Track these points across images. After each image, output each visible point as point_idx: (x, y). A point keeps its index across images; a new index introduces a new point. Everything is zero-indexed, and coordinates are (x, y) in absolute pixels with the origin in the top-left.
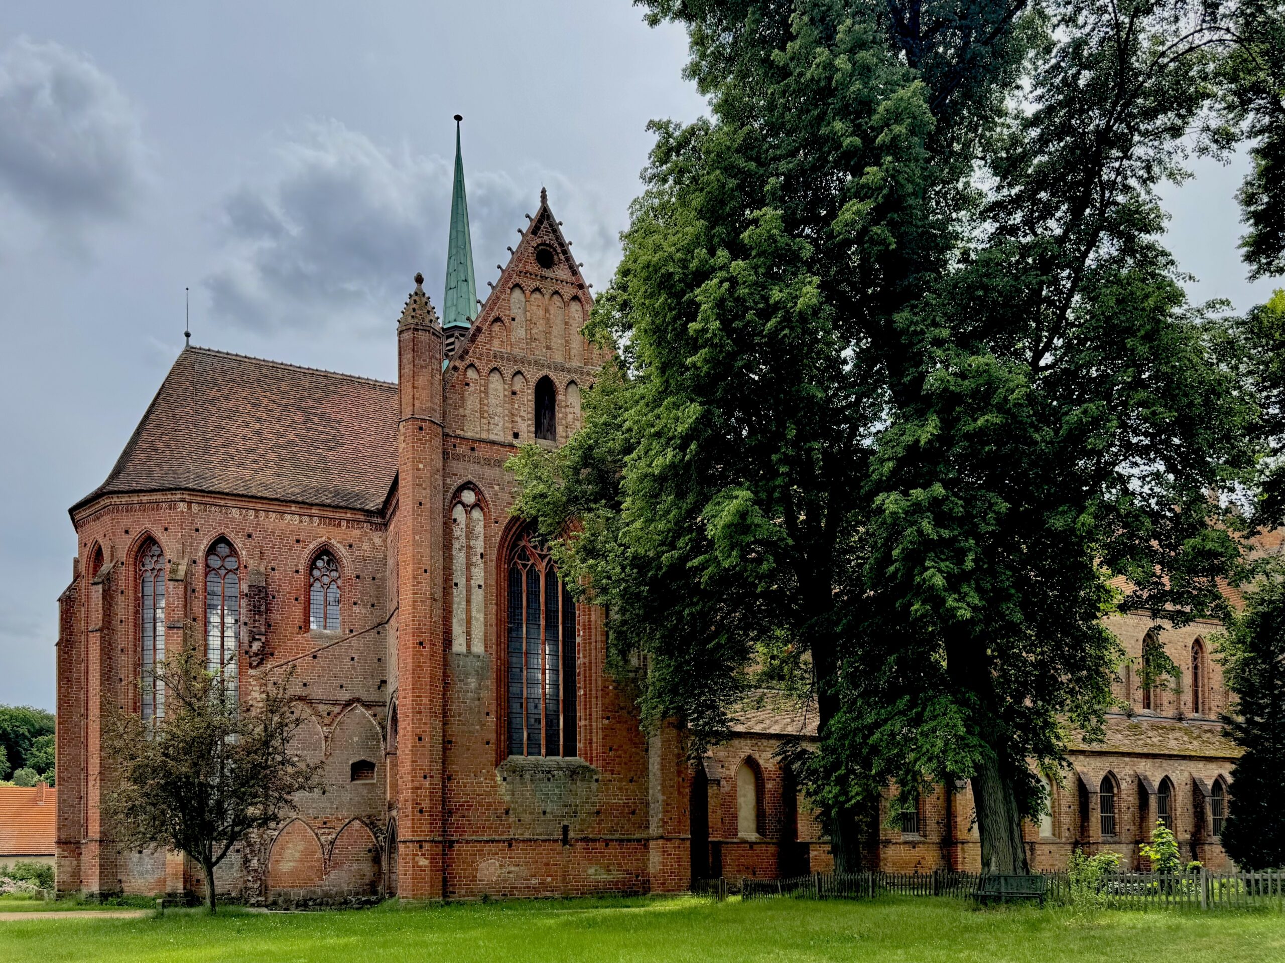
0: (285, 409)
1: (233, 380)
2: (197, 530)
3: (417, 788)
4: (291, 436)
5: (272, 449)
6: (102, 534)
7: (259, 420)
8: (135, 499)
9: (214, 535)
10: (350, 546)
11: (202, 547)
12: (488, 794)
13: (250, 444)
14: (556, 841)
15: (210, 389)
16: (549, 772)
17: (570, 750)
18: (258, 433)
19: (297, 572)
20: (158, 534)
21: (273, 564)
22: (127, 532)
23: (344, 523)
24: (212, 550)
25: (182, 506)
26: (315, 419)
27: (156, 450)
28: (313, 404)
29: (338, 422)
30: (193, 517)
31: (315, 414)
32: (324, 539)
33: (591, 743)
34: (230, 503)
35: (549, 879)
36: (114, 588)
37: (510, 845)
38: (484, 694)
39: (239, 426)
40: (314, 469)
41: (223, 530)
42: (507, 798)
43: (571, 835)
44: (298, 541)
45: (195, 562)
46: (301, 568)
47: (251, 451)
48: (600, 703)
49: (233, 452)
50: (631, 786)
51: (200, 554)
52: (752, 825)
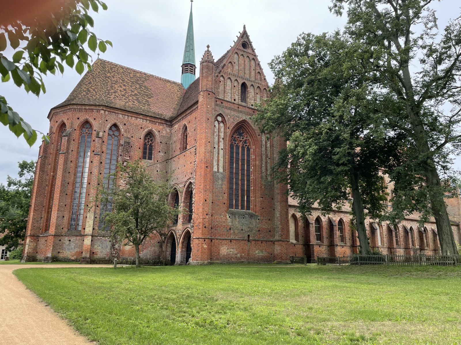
0: (133, 83)
1: (114, 71)
2: (107, 121)
3: (204, 218)
4: (136, 92)
5: (130, 95)
6: (67, 118)
7: (124, 85)
8: (84, 107)
9: (113, 123)
10: (159, 131)
11: (108, 127)
12: (224, 222)
13: (123, 93)
14: (245, 240)
15: (107, 73)
16: (244, 215)
17: (248, 208)
18: (125, 90)
19: (140, 139)
20: (91, 120)
21: (133, 135)
22: (78, 119)
23: (157, 124)
24: (110, 128)
25: (102, 112)
26: (143, 87)
27: (89, 91)
28: (142, 82)
29: (150, 89)
30: (106, 116)
31: (143, 86)
32: (150, 128)
33: (256, 206)
34: (119, 112)
35: (243, 254)
36: (71, 138)
37: (231, 241)
38: (224, 186)
39: (118, 87)
40: (144, 104)
41: (116, 121)
42: (230, 224)
43: (251, 238)
44: (141, 128)
45: (105, 132)
46: (142, 137)
47: (123, 95)
48: (259, 192)
49: (118, 95)
50: (269, 222)
51: (107, 129)
52: (294, 238)
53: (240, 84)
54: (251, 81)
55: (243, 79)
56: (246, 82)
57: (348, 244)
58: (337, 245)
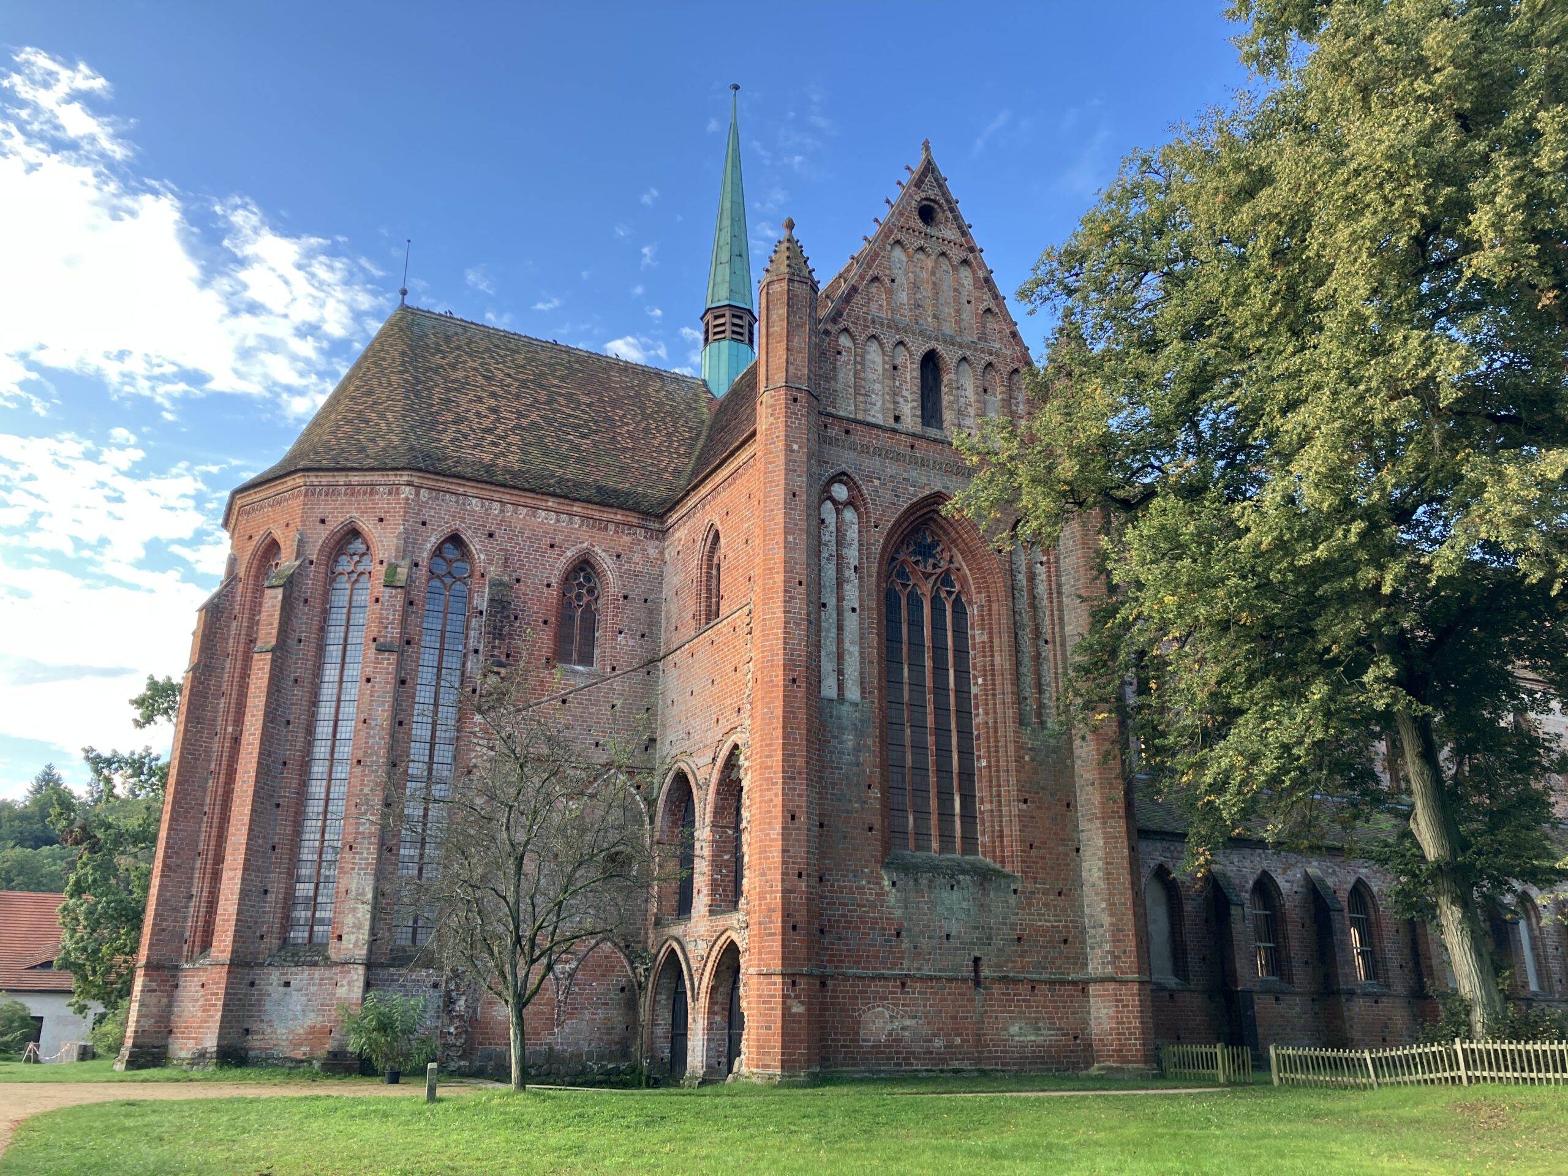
0: (524, 384)
1: (458, 348)
2: (424, 524)
3: (790, 892)
4: (534, 417)
5: (512, 430)
6: (283, 522)
7: (494, 395)
8: (341, 479)
9: (447, 531)
10: (618, 556)
11: (429, 546)
12: (873, 905)
13: (487, 423)
14: (965, 980)
15: (433, 355)
16: (952, 877)
17: (969, 842)
18: (494, 410)
19: (548, 586)
20: (367, 525)
21: (519, 573)
22: (323, 521)
23: (612, 527)
24: (438, 552)
25: (407, 491)
26: (561, 399)
27: (365, 421)
28: (555, 382)
29: (588, 405)
30: (422, 505)
31: (561, 395)
32: (585, 545)
33: (1002, 836)
34: (471, 491)
35: (958, 1040)
36: (296, 595)
37: (903, 985)
38: (865, 757)
39: (471, 401)
40: (566, 458)
41: (456, 524)
42: (898, 912)
43: (985, 972)
44: (552, 546)
45: (416, 565)
46: (554, 581)
47: (488, 431)
48: (1013, 780)
49: (466, 430)
50: (1061, 902)
51: (425, 555)
52: (1168, 965)
53: (918, 358)
54: (961, 346)
55: (930, 338)
56: (940, 348)
57: (1400, 988)
58: (1351, 993)
